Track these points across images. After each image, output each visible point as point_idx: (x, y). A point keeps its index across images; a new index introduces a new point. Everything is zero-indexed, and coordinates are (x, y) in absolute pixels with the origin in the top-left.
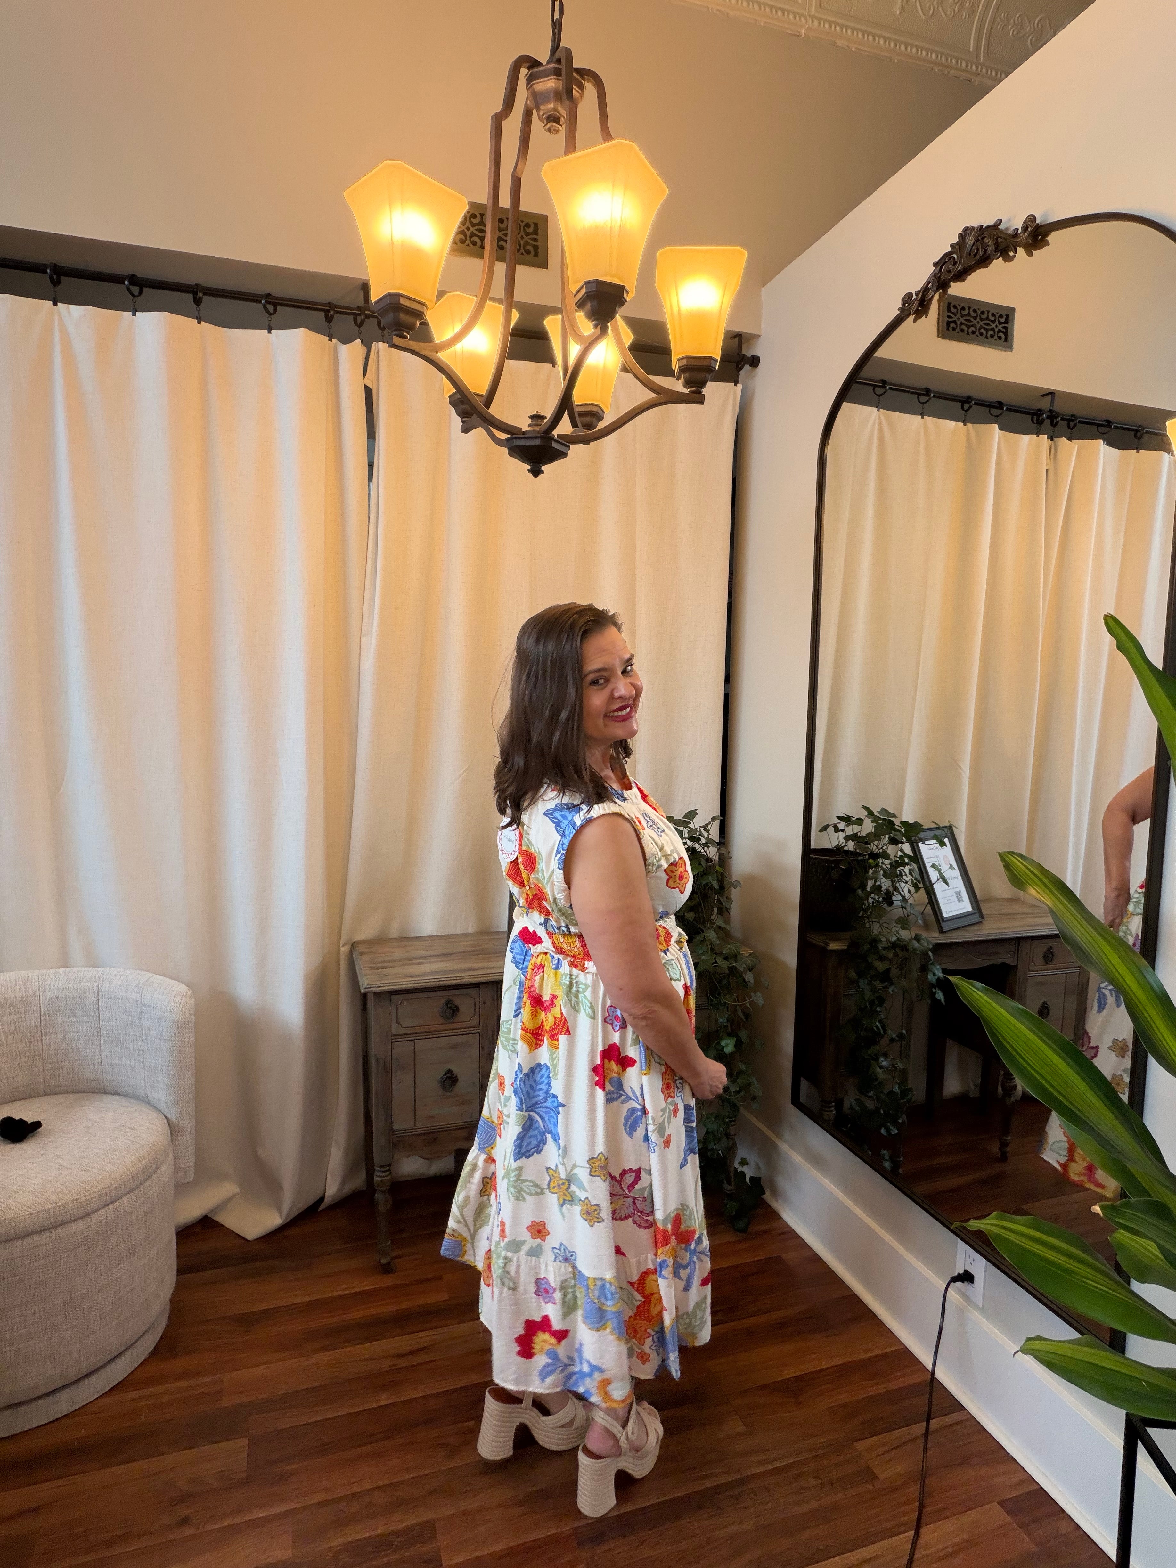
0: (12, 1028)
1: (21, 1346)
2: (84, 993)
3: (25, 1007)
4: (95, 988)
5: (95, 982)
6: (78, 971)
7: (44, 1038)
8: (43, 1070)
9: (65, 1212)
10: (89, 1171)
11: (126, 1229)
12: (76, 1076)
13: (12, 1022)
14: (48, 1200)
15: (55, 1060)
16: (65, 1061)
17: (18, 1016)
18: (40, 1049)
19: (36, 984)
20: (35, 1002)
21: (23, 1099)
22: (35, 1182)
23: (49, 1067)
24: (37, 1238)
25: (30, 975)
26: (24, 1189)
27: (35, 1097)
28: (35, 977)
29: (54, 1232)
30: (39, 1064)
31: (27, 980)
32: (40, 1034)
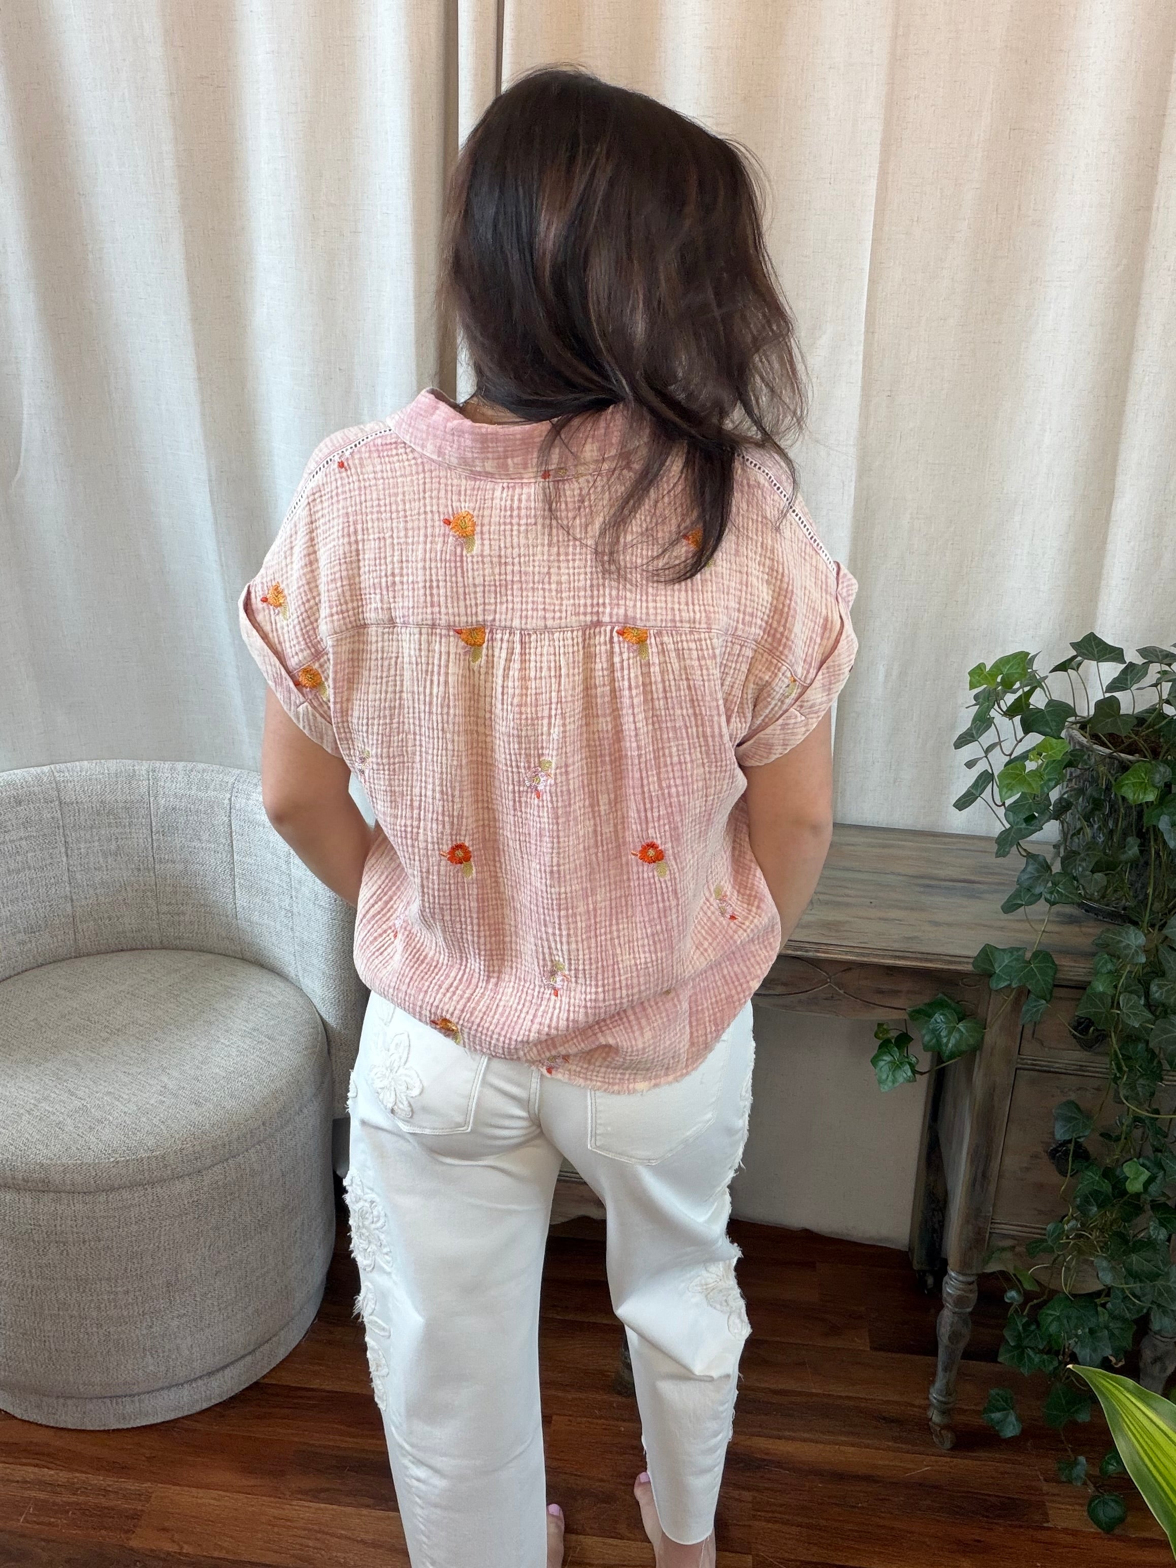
0: (113, 847)
2: (212, 807)
3: (131, 817)
4: (226, 801)
5: (227, 791)
6: (204, 771)
7: (157, 866)
8: (158, 913)
9: (166, 1166)
10: (201, 1105)
11: (255, 1194)
12: (202, 928)
13: (114, 837)
14: (141, 1142)
15: (173, 901)
16: (187, 903)
17: (120, 830)
18: (153, 883)
19: (145, 783)
20: (143, 812)
21: (132, 949)
22: (126, 1110)
23: (165, 908)
24: (126, 1194)
25: (136, 768)
26: (111, 1119)
27: (148, 949)
28: (144, 772)
29: (149, 1189)
30: (151, 902)
31: (132, 776)
32: (151, 859)
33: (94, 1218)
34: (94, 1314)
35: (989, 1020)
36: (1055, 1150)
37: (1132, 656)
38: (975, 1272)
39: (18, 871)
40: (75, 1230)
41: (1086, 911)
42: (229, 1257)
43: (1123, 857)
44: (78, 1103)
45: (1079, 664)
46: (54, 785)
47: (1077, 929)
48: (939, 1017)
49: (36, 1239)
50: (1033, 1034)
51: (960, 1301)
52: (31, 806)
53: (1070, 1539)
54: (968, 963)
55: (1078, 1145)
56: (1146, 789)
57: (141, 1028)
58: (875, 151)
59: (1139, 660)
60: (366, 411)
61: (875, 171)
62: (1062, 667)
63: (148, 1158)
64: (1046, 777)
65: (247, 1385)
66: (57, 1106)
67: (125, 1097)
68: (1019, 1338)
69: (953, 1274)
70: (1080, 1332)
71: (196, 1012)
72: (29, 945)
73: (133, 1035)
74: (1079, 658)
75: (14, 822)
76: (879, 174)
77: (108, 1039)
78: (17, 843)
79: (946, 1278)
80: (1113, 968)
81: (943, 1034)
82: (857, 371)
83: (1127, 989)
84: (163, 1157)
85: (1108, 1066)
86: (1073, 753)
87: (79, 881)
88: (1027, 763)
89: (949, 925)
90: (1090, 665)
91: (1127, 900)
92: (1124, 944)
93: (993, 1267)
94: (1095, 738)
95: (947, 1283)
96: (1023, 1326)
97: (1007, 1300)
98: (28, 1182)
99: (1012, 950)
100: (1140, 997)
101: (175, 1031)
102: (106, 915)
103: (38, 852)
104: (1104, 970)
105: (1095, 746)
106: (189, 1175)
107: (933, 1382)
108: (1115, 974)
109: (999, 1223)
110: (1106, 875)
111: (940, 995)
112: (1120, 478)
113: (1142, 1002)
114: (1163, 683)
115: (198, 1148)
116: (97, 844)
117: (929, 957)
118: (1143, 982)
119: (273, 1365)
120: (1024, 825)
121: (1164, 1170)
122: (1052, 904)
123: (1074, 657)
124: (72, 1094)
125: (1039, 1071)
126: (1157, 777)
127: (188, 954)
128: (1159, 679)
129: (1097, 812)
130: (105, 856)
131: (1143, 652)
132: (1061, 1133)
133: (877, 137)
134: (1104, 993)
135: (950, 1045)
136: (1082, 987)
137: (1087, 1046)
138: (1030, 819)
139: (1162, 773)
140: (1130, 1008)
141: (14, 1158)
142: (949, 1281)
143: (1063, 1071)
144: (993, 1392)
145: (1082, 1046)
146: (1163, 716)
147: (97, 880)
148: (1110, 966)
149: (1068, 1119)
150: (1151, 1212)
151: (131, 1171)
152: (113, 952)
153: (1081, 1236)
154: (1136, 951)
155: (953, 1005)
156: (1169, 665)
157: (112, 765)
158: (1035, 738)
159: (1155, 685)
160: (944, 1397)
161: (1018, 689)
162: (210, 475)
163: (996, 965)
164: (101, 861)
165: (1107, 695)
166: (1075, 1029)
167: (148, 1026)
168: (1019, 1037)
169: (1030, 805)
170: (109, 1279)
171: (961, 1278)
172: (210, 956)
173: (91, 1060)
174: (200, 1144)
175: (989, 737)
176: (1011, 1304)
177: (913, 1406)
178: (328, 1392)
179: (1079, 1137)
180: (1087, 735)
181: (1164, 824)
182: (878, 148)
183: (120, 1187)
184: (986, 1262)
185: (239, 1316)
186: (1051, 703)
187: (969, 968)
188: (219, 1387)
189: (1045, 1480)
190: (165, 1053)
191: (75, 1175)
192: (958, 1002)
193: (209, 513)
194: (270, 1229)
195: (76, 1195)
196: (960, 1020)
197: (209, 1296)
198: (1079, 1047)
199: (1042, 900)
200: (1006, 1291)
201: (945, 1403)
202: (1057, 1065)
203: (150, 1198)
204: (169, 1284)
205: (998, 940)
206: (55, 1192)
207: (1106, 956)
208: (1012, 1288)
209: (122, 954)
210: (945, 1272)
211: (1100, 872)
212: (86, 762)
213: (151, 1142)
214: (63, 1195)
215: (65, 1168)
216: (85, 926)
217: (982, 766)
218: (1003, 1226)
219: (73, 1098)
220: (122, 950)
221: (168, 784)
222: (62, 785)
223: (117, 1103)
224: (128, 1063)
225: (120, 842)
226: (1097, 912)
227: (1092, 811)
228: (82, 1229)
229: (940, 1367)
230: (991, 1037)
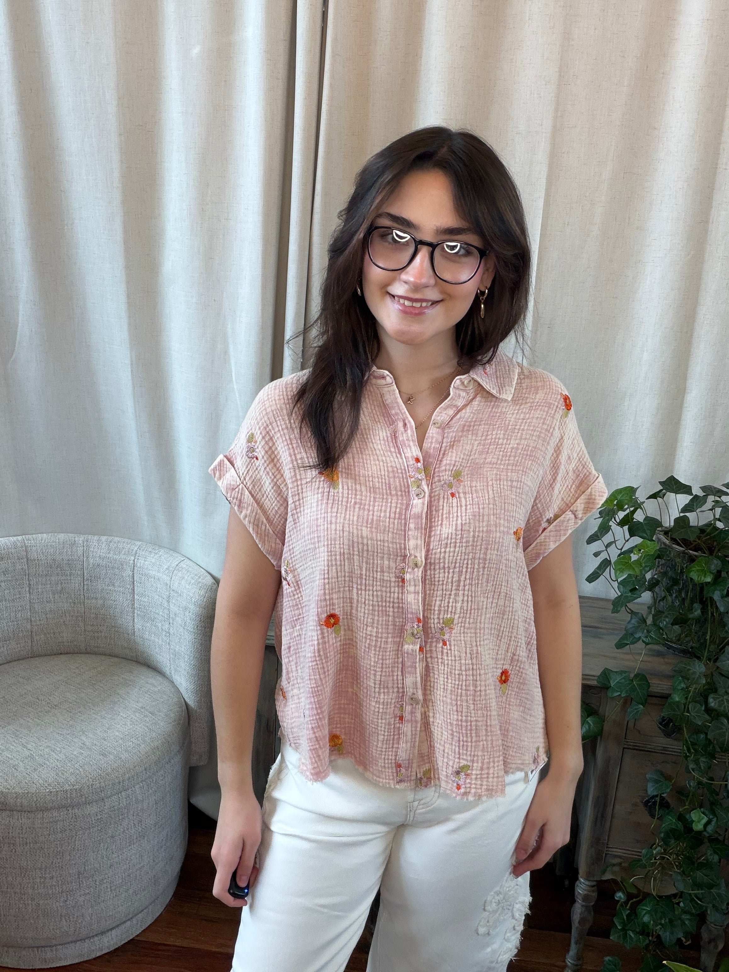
0: (59, 588)
1: (41, 902)
2: (122, 565)
3: (71, 570)
4: (132, 562)
5: (132, 555)
6: (118, 542)
7: (86, 601)
8: (85, 630)
9: (81, 796)
10: (106, 757)
11: (137, 815)
12: (112, 641)
13: (60, 582)
14: (66, 780)
15: (95, 624)
16: (104, 625)
17: (64, 578)
18: (83, 612)
19: (82, 549)
20: (79, 567)
21: (67, 653)
22: (59, 758)
23: (90, 628)
24: (55, 814)
25: (76, 539)
26: (48, 763)
27: (77, 653)
28: (81, 542)
29: (70, 810)
30: (81, 624)
31: (73, 544)
32: (82, 597)
33: (34, 828)
34: (30, 891)
35: (606, 716)
36: (648, 801)
37: (697, 491)
38: (595, 879)
40: (21, 836)
41: (668, 648)
42: (119, 856)
43: (691, 616)
44: (27, 753)
45: (664, 495)
46: (24, 548)
47: (662, 660)
50: (634, 726)
51: (586, 898)
52: (9, 561)
54: (593, 680)
55: (662, 799)
56: (705, 574)
57: (70, 705)
58: (542, 183)
59: (701, 494)
60: (229, 326)
61: (543, 194)
62: (654, 496)
63: (71, 790)
64: (643, 565)
65: (126, 941)
66: (14, 754)
67: (58, 749)
68: (624, 924)
69: (582, 880)
70: (663, 922)
71: (106, 695)
72: (2, 649)
73: (65, 709)
74: (664, 491)
76: (545, 196)
77: (49, 711)
79: (577, 883)
80: (685, 686)
83: (694, 701)
84: (80, 790)
85: (681, 748)
86: (660, 550)
87: (37, 609)
88: (632, 555)
90: (671, 496)
91: (693, 643)
92: (691, 671)
93: (608, 876)
94: (674, 540)
95: (578, 886)
96: (627, 916)
97: (616, 898)
99: (621, 672)
100: (702, 705)
101: (92, 707)
102: (52, 631)
103: (12, 590)
104: (679, 688)
105: (674, 546)
106: (96, 802)
107: (568, 951)
108: (686, 691)
109: (611, 848)
110: (680, 627)
112: (689, 382)
113: (703, 708)
114: (716, 509)
115: (103, 784)
116: (49, 586)
118: (704, 696)
119: (144, 928)
120: (630, 594)
121: (717, 817)
122: (647, 644)
123: (661, 490)
124: (24, 746)
125: (637, 750)
126: (713, 567)
127: (103, 657)
128: (713, 506)
129: (676, 587)
130: (54, 594)
131: (703, 489)
132: (651, 790)
133: (544, 175)
134: (678, 702)
136: (665, 697)
137: (668, 735)
138: (633, 590)
139: (716, 564)
140: (696, 712)
142: (579, 884)
143: (653, 750)
144: (607, 958)
145: (665, 735)
146: (716, 529)
147: (48, 609)
148: (683, 685)
149: (656, 781)
150: (708, 844)
151: (59, 798)
152: (55, 655)
153: (664, 858)
154: (699, 676)
156: (720, 497)
157: (62, 537)
158: (637, 540)
159: (711, 510)
160: (575, 961)
161: (627, 509)
162: (132, 361)
163: (611, 682)
164: (51, 597)
165: (682, 514)
166: (661, 724)
167: (75, 703)
168: (625, 728)
169: (633, 582)
170: (41, 869)
171: (587, 883)
172: (116, 659)
173: (38, 725)
174: (105, 782)
175: (608, 538)
176: (618, 901)
177: (555, 966)
178: (179, 947)
179: (663, 794)
180: (669, 538)
181: (717, 596)
182: (545, 181)
183: (51, 808)
184: (604, 872)
185: (123, 896)
186: (647, 518)
187: (594, 683)
188: (108, 942)
190: (85, 722)
191: (24, 801)
192: (587, 705)
193: (130, 384)
194: (146, 838)
195: (23, 813)
196: (588, 716)
197: (105, 881)
198: (663, 735)
199: (641, 641)
200: (615, 892)
201: (576, 965)
202: (650, 747)
203: (71, 816)
204: (79, 873)
205: (612, 665)
206: (10, 811)
207: (680, 678)
208: (620, 890)
209: (61, 656)
210: (577, 879)
211: (676, 625)
212: (45, 535)
213: (72, 779)
214: (15, 812)
215: (17, 795)
216: (38, 638)
217: (603, 556)
218: (614, 850)
219: (25, 749)
220: (61, 654)
221: (96, 550)
222: (29, 548)
223: (53, 753)
224: (61, 727)
225: (64, 585)
226: (674, 649)
227: (672, 586)
228: (26, 836)
229: (573, 941)
230: (607, 727)
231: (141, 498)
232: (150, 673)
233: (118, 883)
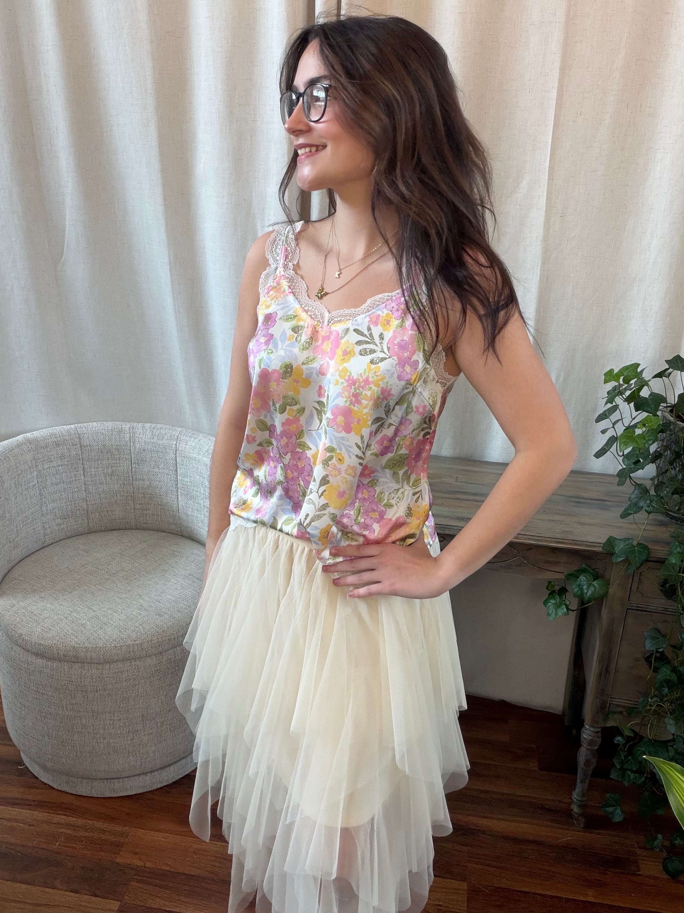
0: (110, 471)
1: (111, 741)
2: (165, 449)
3: (120, 454)
4: (174, 446)
5: (174, 440)
6: (161, 428)
7: (134, 482)
8: (134, 508)
9: (142, 650)
10: (161, 616)
12: (159, 517)
13: (110, 466)
14: (129, 636)
15: (143, 502)
16: (151, 504)
17: (114, 462)
18: (132, 492)
19: (128, 435)
20: (127, 451)
21: (119, 529)
22: (120, 618)
23: (138, 506)
24: (120, 665)
25: (123, 426)
26: (112, 623)
27: (129, 529)
28: (127, 429)
29: (133, 662)
30: (131, 503)
31: (121, 431)
32: (131, 478)
33: (102, 677)
34: (101, 731)
35: (611, 581)
36: (648, 657)
38: (599, 726)
39: (57, 484)
40: (92, 684)
41: (671, 518)
44: (92, 613)
45: (670, 374)
46: (77, 436)
47: (665, 529)
48: (582, 578)
49: (70, 689)
50: (637, 589)
51: (591, 743)
52: (65, 447)
53: (652, 881)
54: (600, 547)
55: (658, 653)
57: (127, 573)
58: (556, 73)
62: (660, 375)
63: (133, 644)
64: (647, 439)
65: (182, 776)
66: (82, 615)
67: (119, 610)
68: (622, 764)
69: (587, 727)
71: (157, 565)
72: (63, 526)
73: (122, 577)
74: (671, 370)
75: (55, 456)
76: (558, 86)
77: (108, 579)
78: (57, 468)
79: (583, 729)
81: (585, 587)
82: (542, 202)
84: (141, 644)
86: (663, 425)
87: (91, 490)
88: (636, 430)
89: (590, 525)
90: (677, 374)
93: (610, 724)
94: (679, 418)
95: (583, 732)
96: (625, 757)
97: (616, 742)
98: (66, 656)
99: (625, 540)
101: (146, 574)
102: (105, 510)
103: (68, 474)
104: (675, 552)
105: (678, 422)
106: (155, 655)
107: (575, 789)
109: (614, 698)
110: (680, 496)
111: (584, 566)
115: (160, 640)
116: (100, 469)
117: (577, 543)
120: (633, 466)
122: (649, 513)
123: (667, 370)
124: (90, 609)
125: (640, 610)
127: (151, 532)
129: (678, 461)
130: (105, 477)
132: (649, 646)
133: (557, 65)
134: (675, 564)
135: (588, 594)
136: (662, 561)
137: (669, 596)
138: (637, 462)
141: (59, 643)
142: (585, 731)
143: (655, 611)
144: (608, 796)
145: (666, 597)
147: (101, 490)
149: (654, 638)
151: (123, 652)
152: (109, 530)
155: (591, 571)
157: (110, 425)
158: (642, 415)
160: (581, 797)
162: (170, 260)
163: (616, 549)
164: (103, 479)
166: (661, 585)
167: (130, 572)
168: (629, 591)
169: (637, 455)
170: (110, 712)
171: (592, 729)
173: (100, 590)
174: (162, 638)
175: (615, 416)
176: (618, 744)
177: (563, 803)
179: (659, 648)
180: (674, 416)
182: (558, 71)
183: (117, 661)
184: (606, 720)
186: (652, 394)
187: (600, 549)
188: (167, 776)
189: (639, 848)
190: (141, 587)
191: (93, 654)
192: (593, 570)
193: (169, 282)
195: (93, 665)
196: (594, 580)
198: (664, 597)
199: (643, 511)
200: (615, 737)
201: (581, 801)
202: (652, 608)
203: (134, 667)
204: (143, 716)
205: (617, 534)
206: (81, 663)
208: (619, 735)
209: (114, 532)
210: (583, 726)
211: (677, 494)
212: (95, 423)
213: (134, 636)
214: (85, 664)
215: (87, 649)
216: (93, 516)
217: (610, 433)
218: (618, 700)
219: (90, 611)
220: (114, 530)
221: (141, 436)
222: (82, 435)
223: (115, 614)
224: (120, 592)
225: (114, 468)
226: (677, 519)
227: (674, 460)
228: (96, 684)
229: (578, 781)
230: (613, 590)
231: (182, 387)
232: (195, 545)
233: (176, 725)
